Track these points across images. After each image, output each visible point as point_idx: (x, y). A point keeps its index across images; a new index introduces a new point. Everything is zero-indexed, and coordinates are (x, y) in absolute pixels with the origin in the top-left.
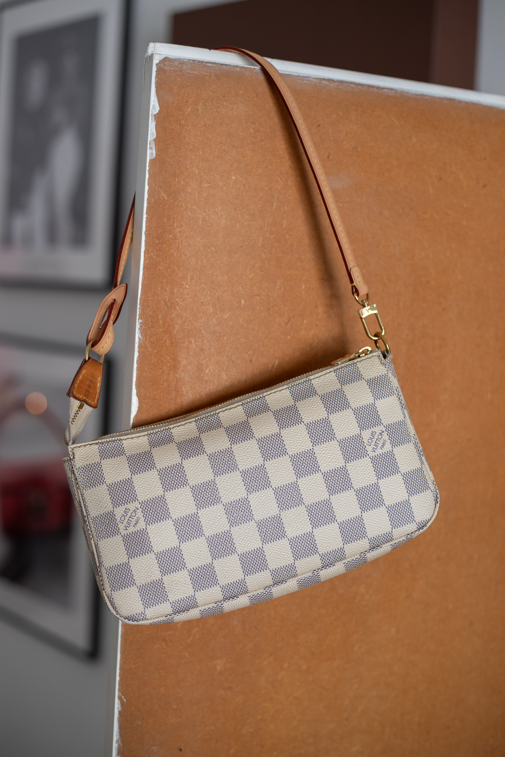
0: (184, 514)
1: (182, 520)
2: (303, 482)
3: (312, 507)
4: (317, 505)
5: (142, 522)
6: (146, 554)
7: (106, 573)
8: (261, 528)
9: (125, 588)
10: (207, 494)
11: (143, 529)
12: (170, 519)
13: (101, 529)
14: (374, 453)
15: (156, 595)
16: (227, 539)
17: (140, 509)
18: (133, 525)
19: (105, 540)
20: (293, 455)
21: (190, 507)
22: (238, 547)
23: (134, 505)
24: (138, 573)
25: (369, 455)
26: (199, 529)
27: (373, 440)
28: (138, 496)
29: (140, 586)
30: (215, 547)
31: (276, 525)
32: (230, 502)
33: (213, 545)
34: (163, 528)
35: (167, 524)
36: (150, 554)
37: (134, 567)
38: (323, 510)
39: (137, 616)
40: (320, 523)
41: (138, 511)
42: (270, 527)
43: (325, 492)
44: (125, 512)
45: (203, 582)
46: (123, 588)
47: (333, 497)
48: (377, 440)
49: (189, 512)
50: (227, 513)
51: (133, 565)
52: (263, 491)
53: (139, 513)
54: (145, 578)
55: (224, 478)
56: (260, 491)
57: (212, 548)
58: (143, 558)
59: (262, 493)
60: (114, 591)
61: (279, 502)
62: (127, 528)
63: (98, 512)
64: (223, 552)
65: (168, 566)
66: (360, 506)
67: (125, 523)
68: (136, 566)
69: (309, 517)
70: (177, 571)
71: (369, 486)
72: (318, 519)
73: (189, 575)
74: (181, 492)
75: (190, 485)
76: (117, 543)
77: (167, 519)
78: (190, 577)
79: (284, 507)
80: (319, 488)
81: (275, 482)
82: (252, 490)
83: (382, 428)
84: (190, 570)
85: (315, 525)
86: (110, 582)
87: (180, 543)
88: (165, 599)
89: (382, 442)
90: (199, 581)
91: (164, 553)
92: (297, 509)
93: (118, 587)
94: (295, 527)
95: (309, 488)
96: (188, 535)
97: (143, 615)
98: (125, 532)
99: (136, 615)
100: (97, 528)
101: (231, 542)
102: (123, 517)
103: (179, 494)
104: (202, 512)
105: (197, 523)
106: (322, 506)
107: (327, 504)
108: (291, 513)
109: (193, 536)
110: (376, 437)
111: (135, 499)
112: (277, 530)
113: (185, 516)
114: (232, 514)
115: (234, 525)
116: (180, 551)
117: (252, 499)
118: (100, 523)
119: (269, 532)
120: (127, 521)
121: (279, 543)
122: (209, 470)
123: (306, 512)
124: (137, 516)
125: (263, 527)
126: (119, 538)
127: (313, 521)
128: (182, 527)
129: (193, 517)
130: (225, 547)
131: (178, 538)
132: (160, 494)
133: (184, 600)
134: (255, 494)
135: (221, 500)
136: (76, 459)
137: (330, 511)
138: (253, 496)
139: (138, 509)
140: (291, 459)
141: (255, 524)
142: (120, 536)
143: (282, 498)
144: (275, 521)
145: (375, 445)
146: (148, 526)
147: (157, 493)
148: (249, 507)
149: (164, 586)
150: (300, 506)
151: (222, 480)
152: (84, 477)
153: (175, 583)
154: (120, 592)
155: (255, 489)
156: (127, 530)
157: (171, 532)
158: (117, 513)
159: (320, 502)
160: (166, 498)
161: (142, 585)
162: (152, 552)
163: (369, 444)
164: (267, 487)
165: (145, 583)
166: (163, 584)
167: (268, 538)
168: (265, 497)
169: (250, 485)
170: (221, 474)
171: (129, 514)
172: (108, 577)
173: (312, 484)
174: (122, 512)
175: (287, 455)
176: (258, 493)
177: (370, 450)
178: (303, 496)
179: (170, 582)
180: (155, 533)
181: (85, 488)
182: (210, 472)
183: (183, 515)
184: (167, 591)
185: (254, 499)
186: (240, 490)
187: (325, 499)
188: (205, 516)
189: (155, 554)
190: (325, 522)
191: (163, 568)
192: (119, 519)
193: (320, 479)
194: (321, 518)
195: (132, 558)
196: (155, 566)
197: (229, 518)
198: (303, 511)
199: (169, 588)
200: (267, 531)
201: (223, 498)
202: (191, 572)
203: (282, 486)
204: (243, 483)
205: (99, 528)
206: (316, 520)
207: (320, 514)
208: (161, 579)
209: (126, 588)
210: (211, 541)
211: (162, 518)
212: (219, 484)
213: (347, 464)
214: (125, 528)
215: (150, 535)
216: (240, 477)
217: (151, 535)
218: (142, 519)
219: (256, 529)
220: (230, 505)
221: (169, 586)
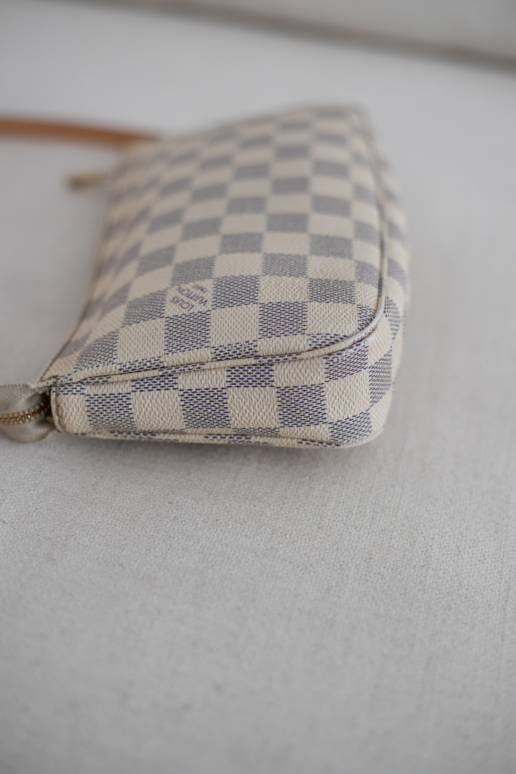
5: (203, 283)
7: (270, 337)
13: (191, 339)
18: (202, 294)
19: (211, 334)
37: (273, 298)
41: (183, 287)
44: (177, 302)
51: (270, 298)
53: (188, 285)
60: (304, 330)
63: (161, 342)
67: (194, 303)
86: (286, 333)
98: (210, 304)
100: (186, 346)
102: (184, 305)
118: (179, 339)
120: (191, 301)
124: (189, 288)
126: (216, 314)
139: (180, 286)
142: (213, 311)
156: (206, 301)
171: (182, 297)
172: (277, 336)
181: (112, 359)
192: (183, 310)
205: (187, 342)
214: (202, 304)
218: (198, 282)
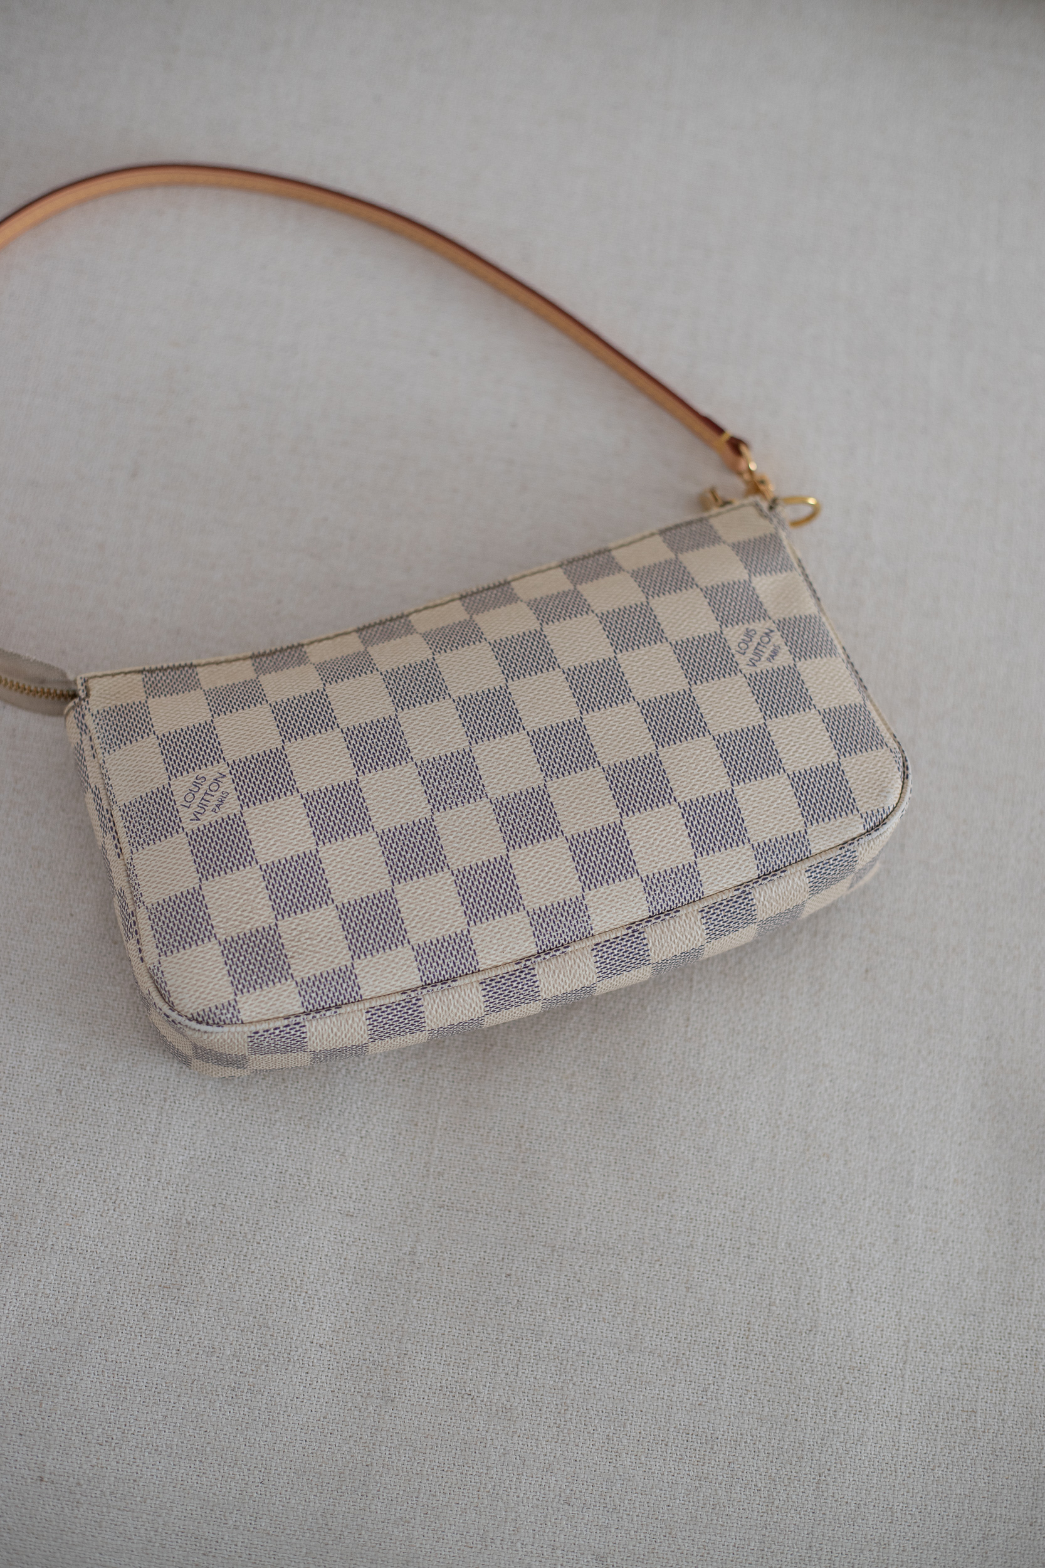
0: (327, 783)
1: (322, 796)
2: (594, 719)
3: (617, 770)
4: (629, 767)
5: (232, 801)
6: (241, 867)
7: (149, 918)
8: (502, 814)
9: (190, 945)
10: (380, 743)
11: (235, 815)
12: (295, 793)
13: (140, 828)
14: (753, 668)
15: (264, 963)
16: (425, 836)
17: (229, 776)
18: (211, 808)
19: (148, 848)
20: (572, 668)
21: (341, 769)
22: (451, 855)
23: (216, 769)
24: (222, 911)
25: (744, 671)
26: (362, 815)
27: (749, 644)
28: (226, 752)
29: (226, 940)
30: (397, 855)
31: (537, 808)
32: (431, 760)
33: (393, 851)
34: (279, 811)
35: (287, 802)
36: (248, 868)
37: (213, 897)
38: (643, 777)
39: (218, 1012)
40: (638, 805)
41: (224, 780)
42: (524, 813)
43: (646, 740)
44: (195, 784)
45: (373, 935)
46: (187, 946)
47: (665, 750)
48: (759, 644)
49: (339, 779)
50: (426, 782)
51: (211, 894)
52: (506, 737)
53: (227, 785)
54: (237, 923)
55: (417, 713)
56: (497, 736)
57: (391, 857)
58: (234, 877)
59: (503, 741)
60: (165, 953)
61: (541, 760)
62: (198, 816)
63: (135, 793)
64: (417, 865)
65: (290, 897)
66: (727, 770)
67: (195, 806)
68: (217, 896)
69: (613, 792)
70: (311, 908)
71: (746, 730)
72: (634, 796)
73: (340, 919)
74: (320, 740)
75: (341, 726)
76: (176, 851)
77: (289, 793)
78: (342, 922)
79: (555, 771)
80: (632, 732)
81: (531, 719)
82: (480, 735)
83: (769, 624)
84: (340, 906)
85: (625, 809)
86: (158, 935)
87: (317, 844)
88: (284, 973)
89: (772, 648)
90: (362, 933)
91: (281, 867)
92: (585, 776)
93: (176, 944)
94: (582, 812)
95: (611, 732)
96: (336, 828)
97: (231, 1009)
98: (195, 826)
99: (217, 1008)
100: (131, 826)
101: (434, 844)
102: (191, 795)
103: (317, 744)
104: (367, 780)
105: (358, 801)
106: (640, 769)
107: (651, 765)
108: (571, 784)
109: (347, 830)
110: (756, 640)
111: (219, 757)
112: (540, 818)
113: (330, 788)
114: (436, 784)
115: (441, 808)
116: (317, 862)
117: (480, 754)
118: (140, 813)
119: (522, 824)
120: (199, 801)
121: (546, 846)
122: (385, 698)
123: (604, 781)
124: (222, 789)
125: (508, 812)
126: (181, 839)
127: (621, 800)
128: (323, 811)
129: (347, 789)
130: (421, 854)
131: (314, 833)
132: (274, 746)
133: (329, 979)
134: (487, 743)
135: (410, 755)
136: (91, 698)
137: (660, 778)
138: (483, 747)
139: (224, 776)
140: (566, 675)
141: (489, 805)
142: (184, 835)
143: (549, 753)
144: (534, 800)
145: (756, 654)
146: (245, 808)
147: (268, 745)
148: (474, 769)
149: (280, 941)
150: (591, 768)
151: (413, 717)
152: (108, 728)
153: (307, 935)
154: (179, 955)
155: (487, 733)
156: (199, 820)
157: (298, 821)
158: (178, 788)
159: (636, 759)
160: (287, 753)
161: (229, 939)
162: (253, 863)
163: (742, 651)
164: (515, 730)
165: (238, 933)
166: (280, 937)
167: (520, 835)
168: (510, 749)
169: (477, 726)
170: (411, 706)
171: (205, 787)
172: (152, 927)
173: (617, 724)
174: (188, 784)
175: (557, 669)
176: (493, 743)
177: (745, 662)
178: (595, 749)
179: (295, 933)
180: (261, 822)
181: (108, 749)
182: (387, 702)
183: (325, 785)
184: (290, 954)
185: (486, 753)
186: (452, 735)
187: (647, 755)
188: (375, 787)
189: (261, 868)
190: (649, 802)
191: (278, 901)
192: (182, 799)
193: (634, 714)
194: (640, 794)
195: (207, 879)
196: (261, 896)
197: (429, 791)
198: (597, 779)
199: (293, 947)
200: (518, 820)
201: (416, 751)
202: (344, 912)
203: (549, 728)
204: (459, 721)
205: (137, 824)
206: (627, 797)
207: (636, 784)
208: (273, 927)
209: (194, 946)
210: (390, 841)
211: (277, 791)
212: (406, 725)
213: (694, 687)
214: (193, 817)
215: (249, 826)
216: (454, 711)
217: (251, 826)
218: (234, 795)
219: (493, 816)
220: (431, 766)
221: (293, 943)
